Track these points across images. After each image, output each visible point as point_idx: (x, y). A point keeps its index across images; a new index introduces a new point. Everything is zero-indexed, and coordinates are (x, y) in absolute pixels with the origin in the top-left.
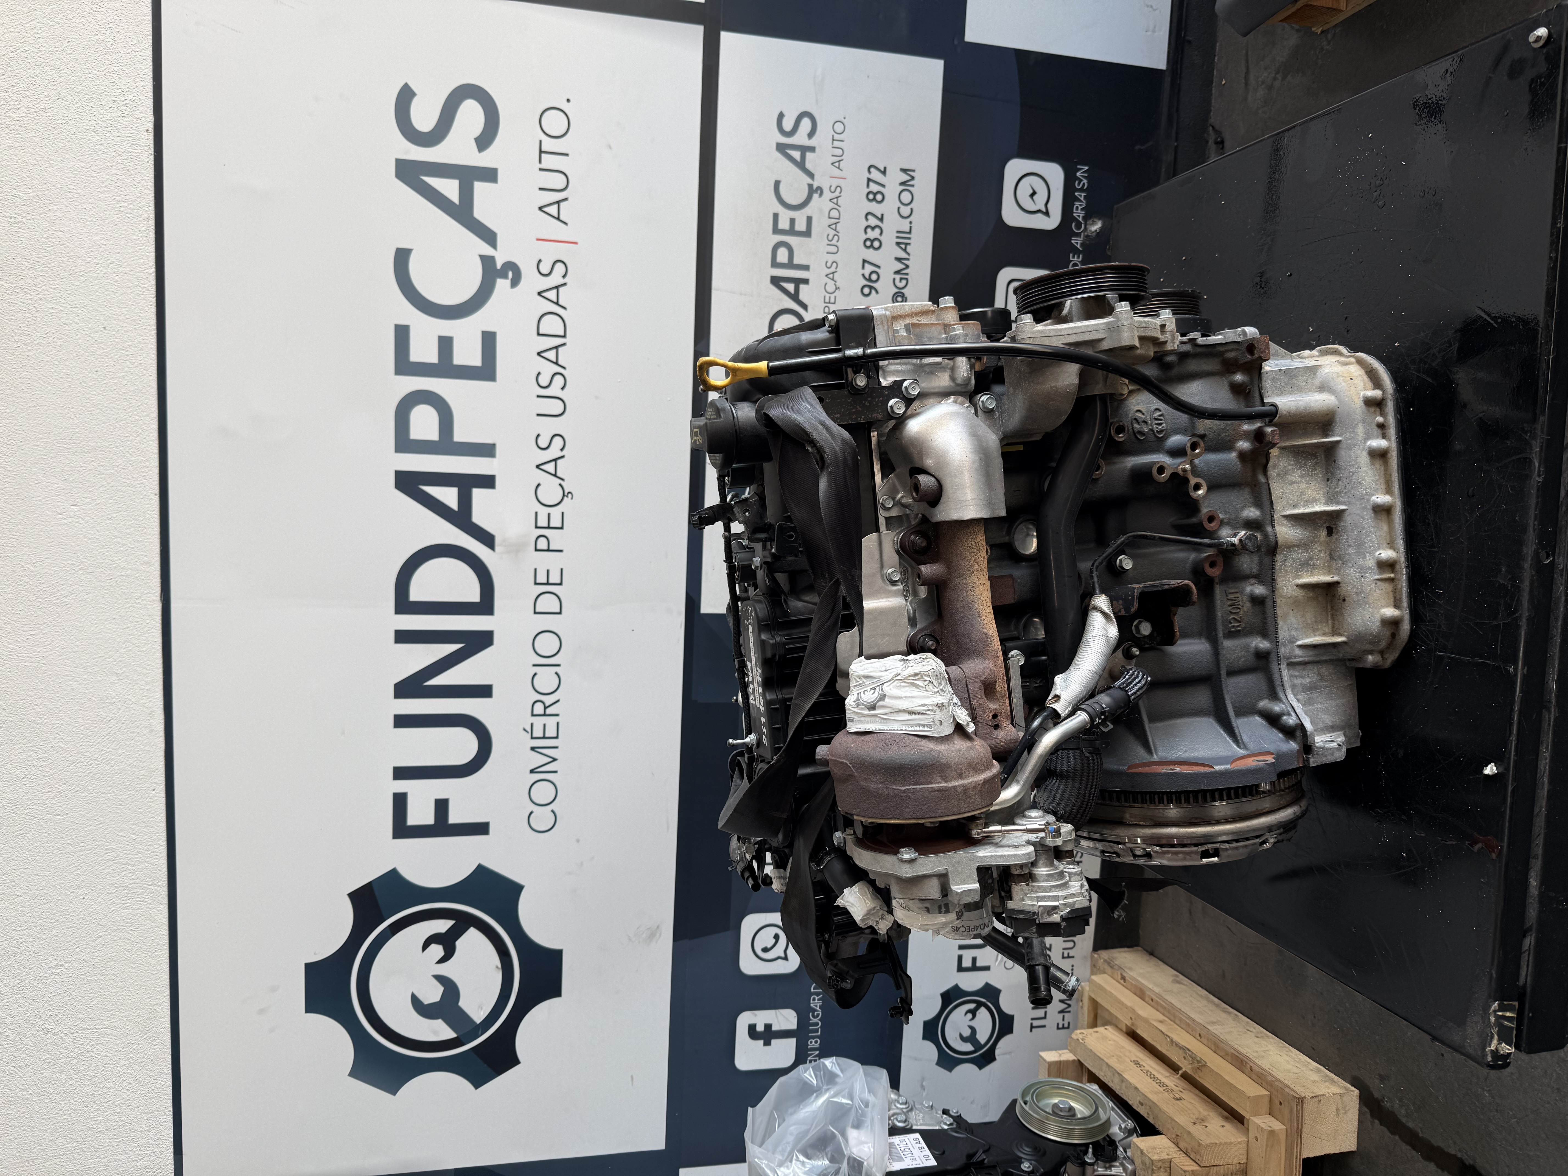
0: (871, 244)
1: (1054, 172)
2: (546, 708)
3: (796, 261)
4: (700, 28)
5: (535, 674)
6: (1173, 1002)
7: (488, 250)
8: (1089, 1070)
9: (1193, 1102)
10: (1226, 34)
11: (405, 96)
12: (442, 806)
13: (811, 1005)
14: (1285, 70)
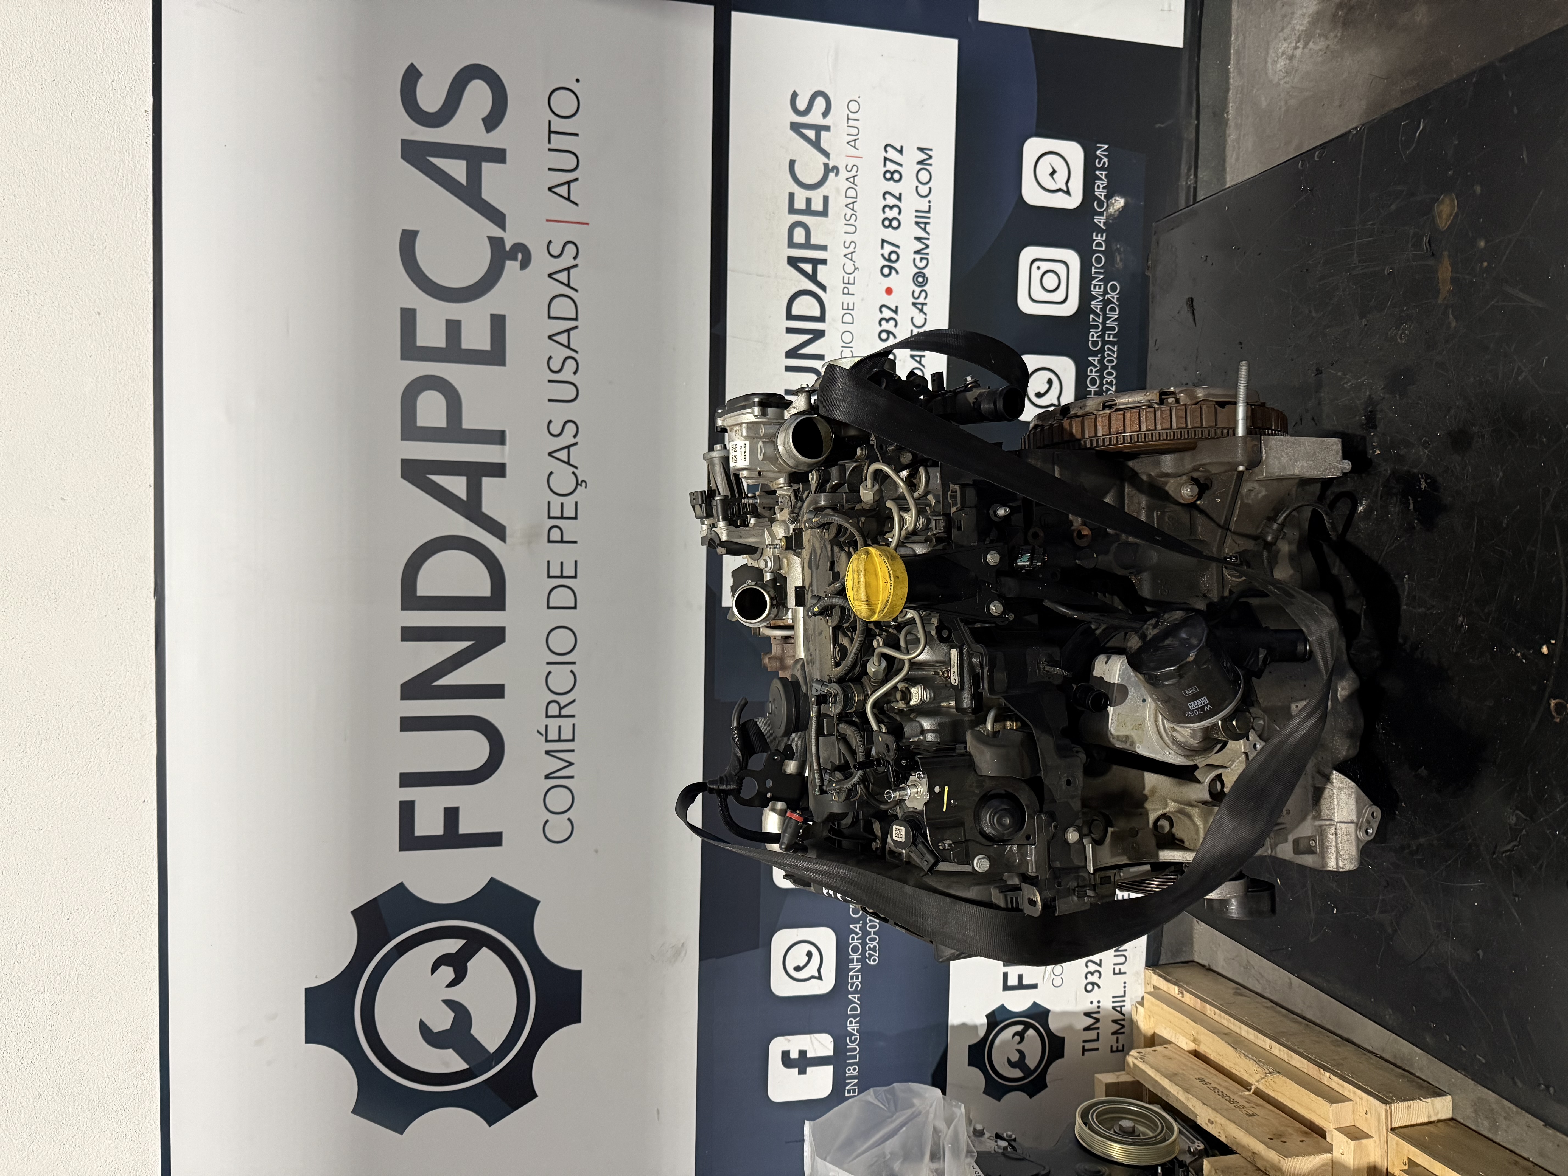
0: (889, 224)
1: (1074, 151)
2: (561, 708)
3: (814, 241)
4: (711, 9)
5: (549, 673)
7: (497, 232)
8: (1149, 1091)
9: (1267, 1117)
11: (412, 76)
12: (451, 815)
13: (849, 1029)
14: (1307, 36)
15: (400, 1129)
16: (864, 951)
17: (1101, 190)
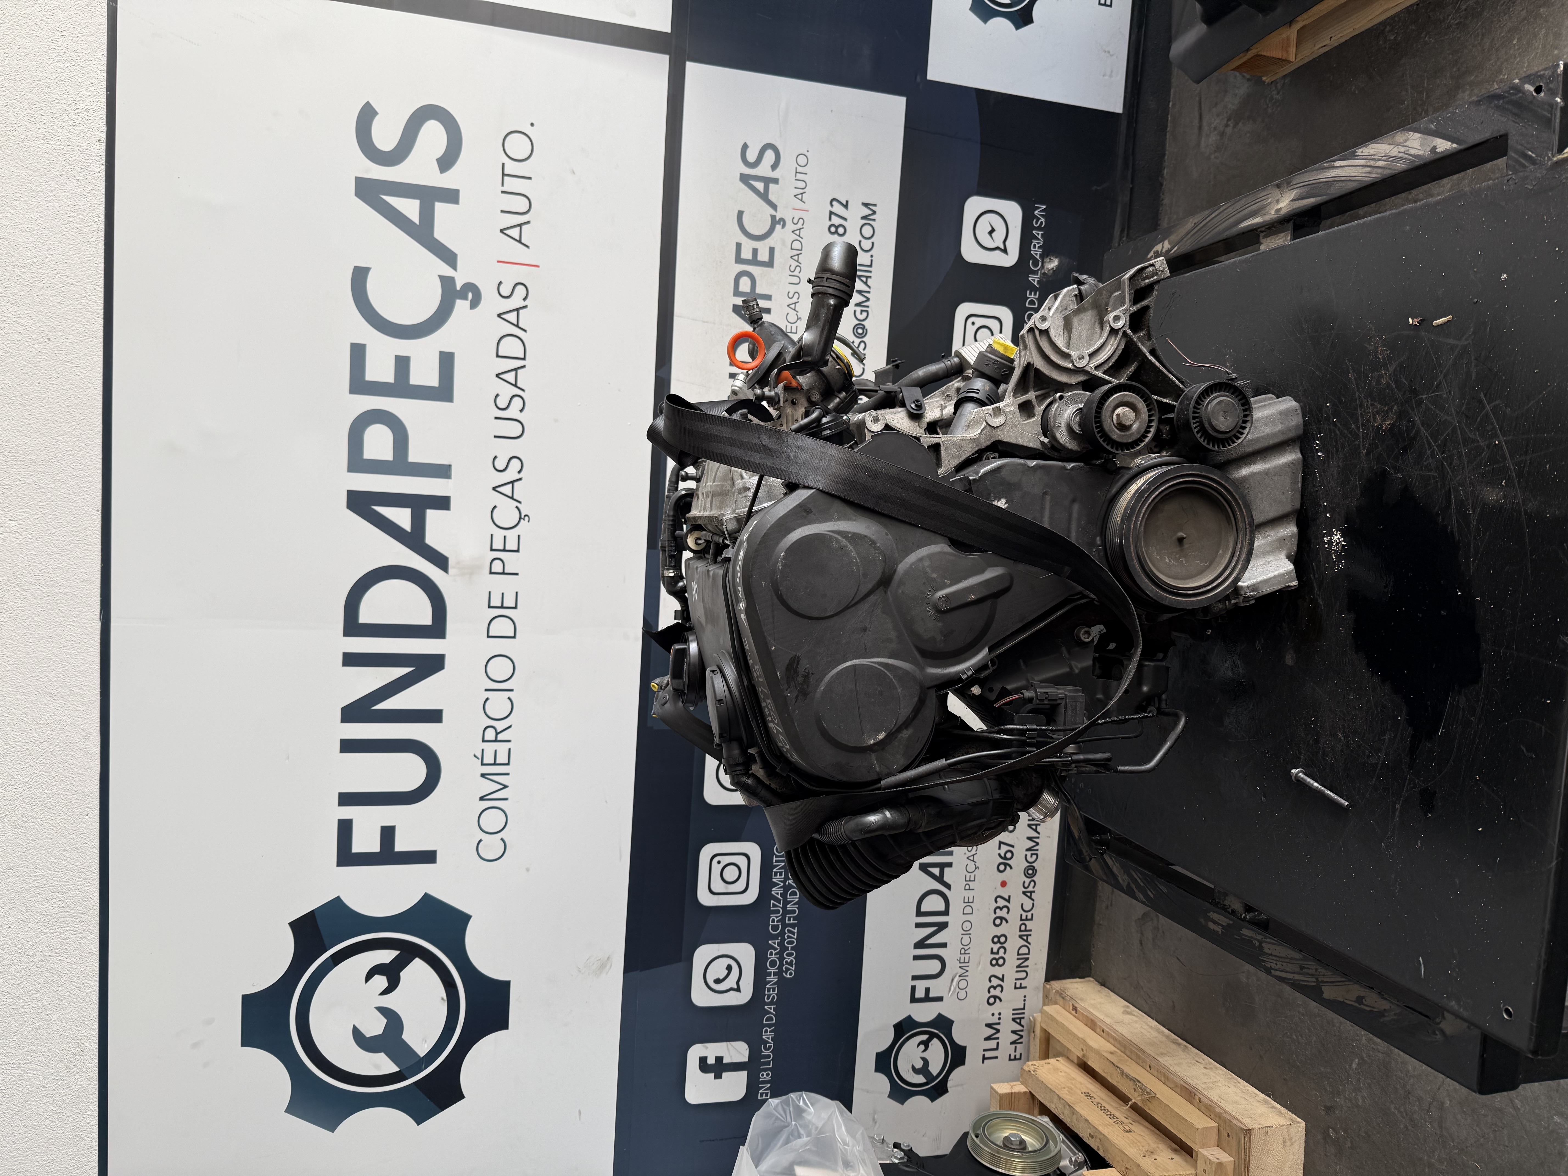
1: (1013, 211)
2: (497, 734)
3: (759, 290)
4: (666, 58)
5: (487, 699)
6: (1124, 1033)
7: (448, 271)
8: (1040, 1101)
9: (1142, 1134)
10: (1179, 80)
11: (367, 115)
12: (388, 834)
13: (764, 1037)
14: (1237, 117)
15: (331, 1126)
16: (781, 965)
17: (1037, 249)
